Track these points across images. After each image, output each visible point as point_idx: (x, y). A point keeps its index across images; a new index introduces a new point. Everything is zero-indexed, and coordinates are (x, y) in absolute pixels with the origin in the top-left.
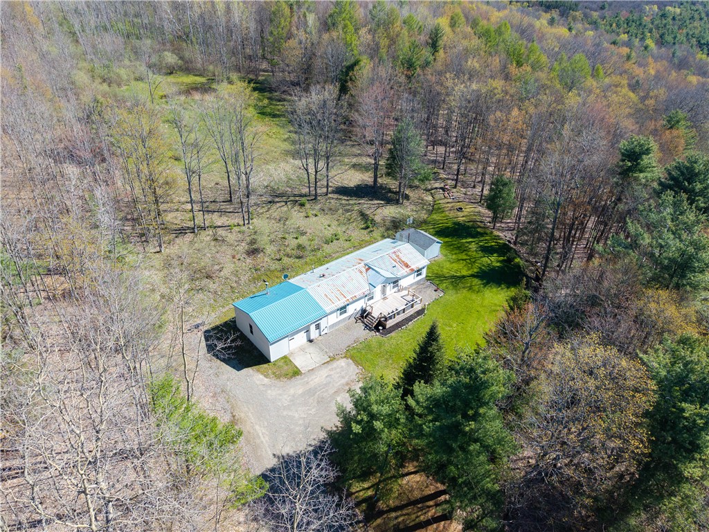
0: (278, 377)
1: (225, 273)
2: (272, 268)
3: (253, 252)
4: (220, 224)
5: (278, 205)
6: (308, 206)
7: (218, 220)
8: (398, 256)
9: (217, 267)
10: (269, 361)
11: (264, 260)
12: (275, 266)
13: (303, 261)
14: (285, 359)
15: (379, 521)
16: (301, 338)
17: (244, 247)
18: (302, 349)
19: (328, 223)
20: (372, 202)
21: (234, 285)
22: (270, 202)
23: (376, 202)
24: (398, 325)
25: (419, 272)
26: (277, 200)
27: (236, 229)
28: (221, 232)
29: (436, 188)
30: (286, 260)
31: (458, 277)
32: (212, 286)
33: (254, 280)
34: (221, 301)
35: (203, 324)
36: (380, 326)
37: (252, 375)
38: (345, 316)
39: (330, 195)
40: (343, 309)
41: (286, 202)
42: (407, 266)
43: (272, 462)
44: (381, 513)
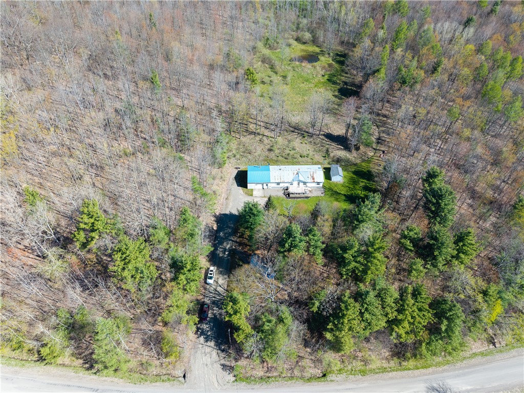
0: (246, 193)
1: (256, 154)
2: (273, 159)
3: (270, 150)
4: (266, 135)
5: (295, 134)
6: (306, 138)
7: (267, 133)
8: (313, 174)
9: (254, 151)
10: (247, 188)
11: (272, 155)
12: (275, 158)
13: (286, 160)
14: (252, 190)
15: (241, 239)
16: (260, 186)
17: (268, 147)
18: (259, 190)
19: (309, 148)
20: (338, 146)
21: (257, 160)
22: (292, 131)
23: (339, 146)
24: (294, 198)
25: (318, 183)
26: (296, 131)
27: (271, 139)
28: (265, 138)
29: (380, 150)
30: (280, 158)
31: (338, 193)
32: (250, 157)
33: (265, 160)
34: (250, 163)
35: (240, 168)
36: (288, 195)
37: (240, 190)
38: (278, 186)
39: (320, 136)
40: (278, 184)
41: (299, 133)
42: (313, 179)
43: (227, 212)
44: (243, 238)
